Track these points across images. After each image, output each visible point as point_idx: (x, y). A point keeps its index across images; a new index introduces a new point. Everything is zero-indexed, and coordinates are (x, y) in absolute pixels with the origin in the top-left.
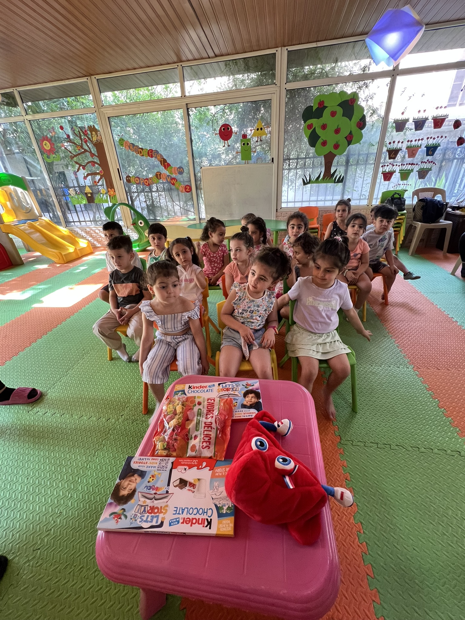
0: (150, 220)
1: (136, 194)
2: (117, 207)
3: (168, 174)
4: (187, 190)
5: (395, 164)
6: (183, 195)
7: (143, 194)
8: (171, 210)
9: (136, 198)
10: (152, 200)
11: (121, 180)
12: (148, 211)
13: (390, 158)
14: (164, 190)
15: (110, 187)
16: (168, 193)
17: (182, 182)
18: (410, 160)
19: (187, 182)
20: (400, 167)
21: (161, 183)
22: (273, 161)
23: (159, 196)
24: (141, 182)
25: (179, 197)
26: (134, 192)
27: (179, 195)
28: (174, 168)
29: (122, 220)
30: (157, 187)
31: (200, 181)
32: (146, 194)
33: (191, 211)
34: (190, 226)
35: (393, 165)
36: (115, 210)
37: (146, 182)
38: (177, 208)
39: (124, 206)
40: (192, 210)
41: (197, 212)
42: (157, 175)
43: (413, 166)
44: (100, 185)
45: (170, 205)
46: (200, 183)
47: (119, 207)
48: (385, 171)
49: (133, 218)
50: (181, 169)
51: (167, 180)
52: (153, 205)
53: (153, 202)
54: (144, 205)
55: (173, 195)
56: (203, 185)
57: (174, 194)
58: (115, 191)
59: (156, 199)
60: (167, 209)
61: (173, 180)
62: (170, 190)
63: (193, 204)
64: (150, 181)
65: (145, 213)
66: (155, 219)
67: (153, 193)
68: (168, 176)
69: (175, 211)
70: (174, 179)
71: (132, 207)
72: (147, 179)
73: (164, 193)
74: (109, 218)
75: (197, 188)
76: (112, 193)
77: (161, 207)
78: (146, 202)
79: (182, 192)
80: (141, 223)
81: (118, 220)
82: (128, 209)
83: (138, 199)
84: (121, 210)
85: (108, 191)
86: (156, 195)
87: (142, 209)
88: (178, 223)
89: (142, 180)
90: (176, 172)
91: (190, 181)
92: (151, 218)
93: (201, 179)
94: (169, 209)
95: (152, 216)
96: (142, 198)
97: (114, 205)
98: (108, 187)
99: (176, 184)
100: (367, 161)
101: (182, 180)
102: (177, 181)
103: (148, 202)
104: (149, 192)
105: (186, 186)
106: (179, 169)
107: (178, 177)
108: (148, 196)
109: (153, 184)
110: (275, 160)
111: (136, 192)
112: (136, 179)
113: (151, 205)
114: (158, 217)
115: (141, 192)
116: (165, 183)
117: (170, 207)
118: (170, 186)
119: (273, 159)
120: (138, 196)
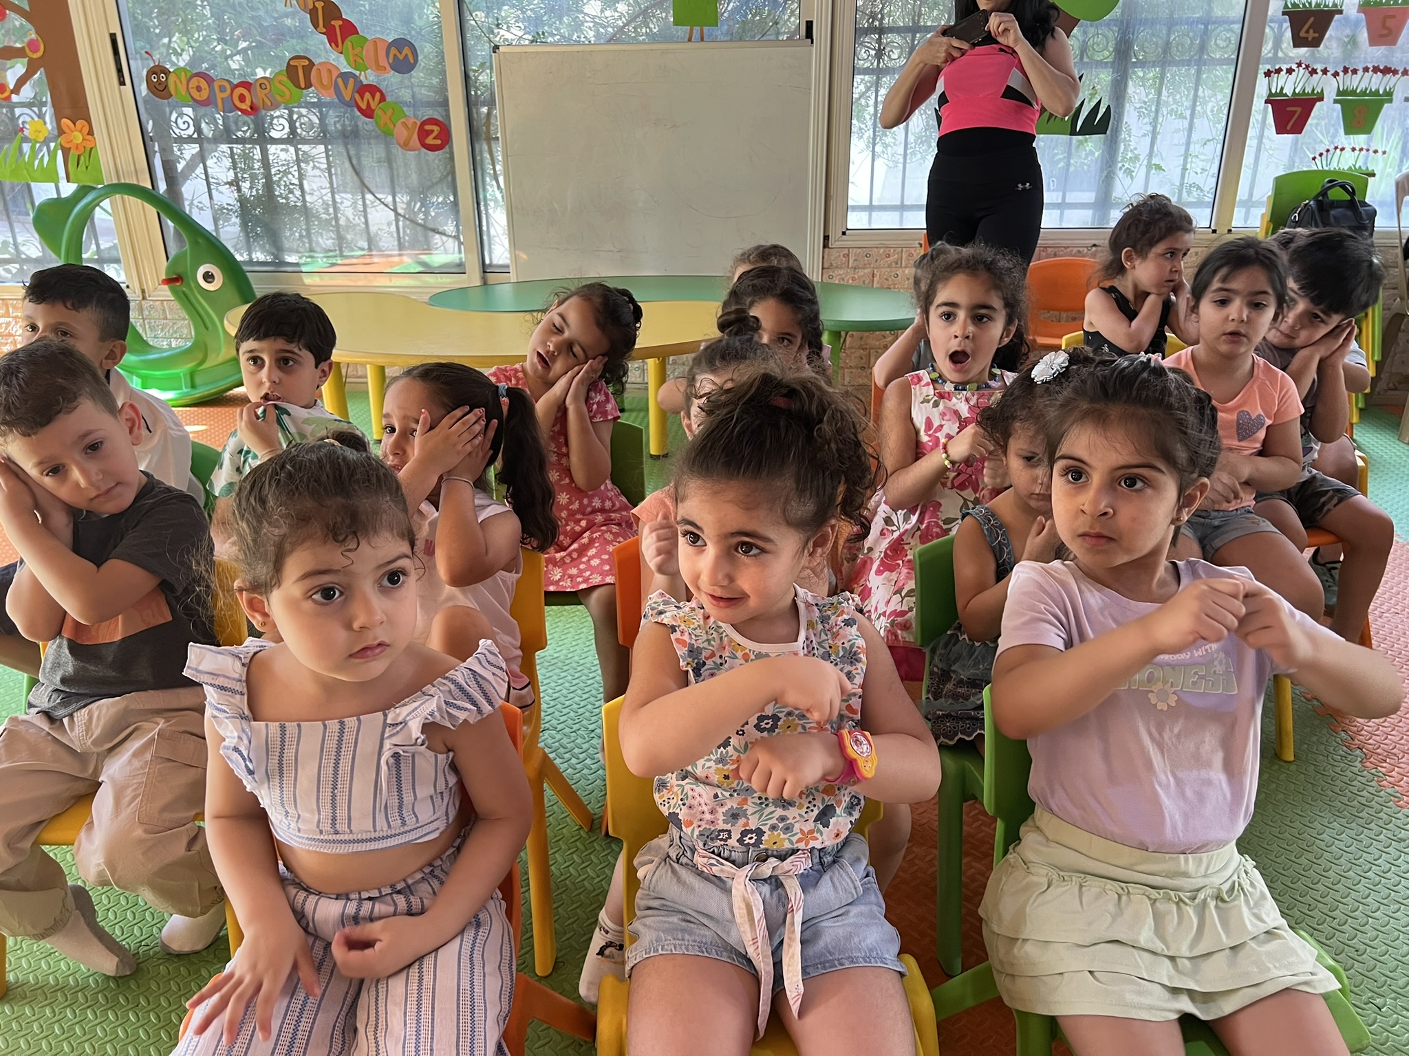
0: (250, 262)
1: (191, 150)
2: (96, 203)
3: (345, 69)
4: (430, 140)
5: (1319, 67)
6: (413, 161)
7: (224, 147)
8: (350, 226)
9: (191, 167)
10: (268, 176)
11: (122, 83)
12: (244, 225)
13: (1298, 42)
14: (324, 137)
15: (68, 112)
16: (342, 149)
17: (406, 104)
18: (1377, 54)
19: (430, 104)
20: (1340, 78)
21: (310, 105)
22: (809, 34)
23: (298, 161)
24: (219, 96)
25: (391, 167)
26: (181, 140)
27: (389, 160)
28: (375, 42)
29: (117, 261)
30: (292, 123)
31: (491, 103)
32: (238, 148)
33: (443, 234)
34: (440, 298)
35: (1314, 72)
36: (87, 215)
37: (242, 98)
38: (381, 217)
39: (133, 202)
40: (450, 228)
41: (471, 238)
42: (291, 71)
43: (1391, 80)
44: (22, 105)
45: (347, 203)
46: (489, 114)
47: (106, 203)
48: (1281, 93)
49: (173, 252)
50: (406, 50)
51: (338, 92)
52: (269, 196)
53: (269, 185)
54: (227, 197)
55: (365, 161)
56: (502, 121)
57: (372, 155)
58: (91, 133)
59: (286, 173)
60: (337, 219)
61: (367, 96)
62: (350, 136)
63: (455, 203)
64: (260, 94)
65: (230, 234)
66: (278, 264)
67: (272, 149)
68: (345, 76)
69: (373, 229)
70: (373, 89)
71: (170, 206)
72: (246, 85)
73: (321, 148)
74: (57, 250)
75: (474, 134)
76: (78, 137)
77: (305, 210)
78: (235, 184)
79: (406, 146)
80: (208, 277)
81: (101, 261)
82: (152, 211)
83: (200, 170)
84: (114, 214)
85: (61, 132)
86: (283, 156)
87: (219, 214)
88: (381, 281)
89: (222, 89)
90: (383, 62)
91: (445, 104)
92: (259, 256)
93: (492, 95)
94: (342, 222)
95: (263, 250)
96: (220, 166)
97: (83, 191)
98: (58, 116)
99: (378, 113)
100: (1203, 48)
101: (406, 95)
102: (383, 99)
103: (245, 186)
104: (250, 140)
105: (424, 123)
106: (393, 51)
107: (390, 81)
108: (247, 157)
109: (275, 106)
110: (821, 32)
111: (190, 140)
112: (194, 82)
113: (258, 197)
114: (292, 251)
115: (216, 140)
116: (329, 105)
117: (350, 213)
118: (353, 117)
119: (809, 25)
120: (202, 157)
